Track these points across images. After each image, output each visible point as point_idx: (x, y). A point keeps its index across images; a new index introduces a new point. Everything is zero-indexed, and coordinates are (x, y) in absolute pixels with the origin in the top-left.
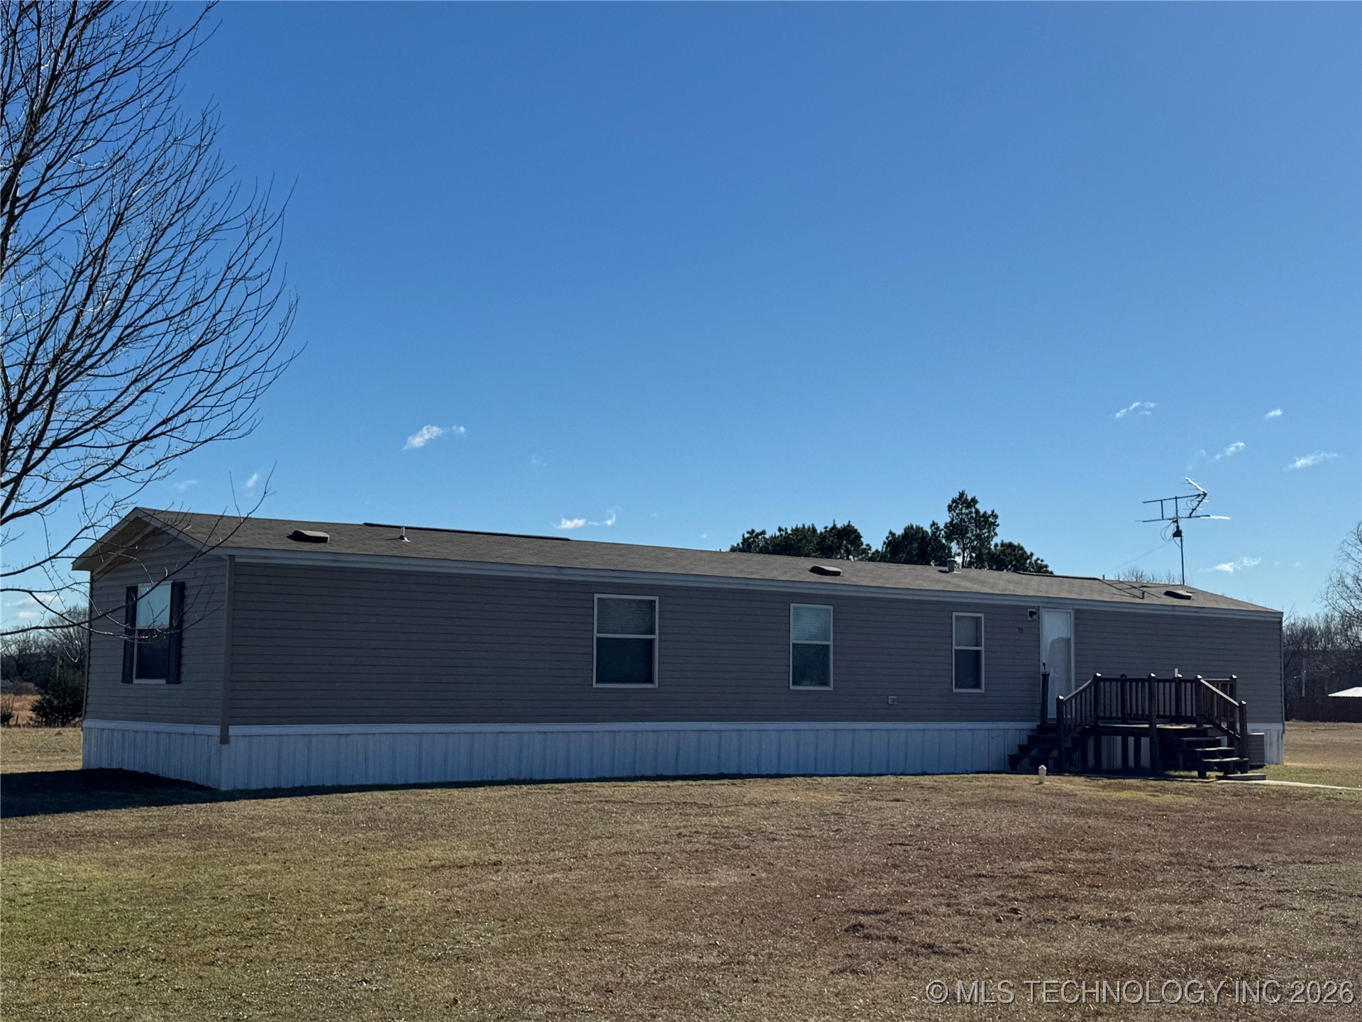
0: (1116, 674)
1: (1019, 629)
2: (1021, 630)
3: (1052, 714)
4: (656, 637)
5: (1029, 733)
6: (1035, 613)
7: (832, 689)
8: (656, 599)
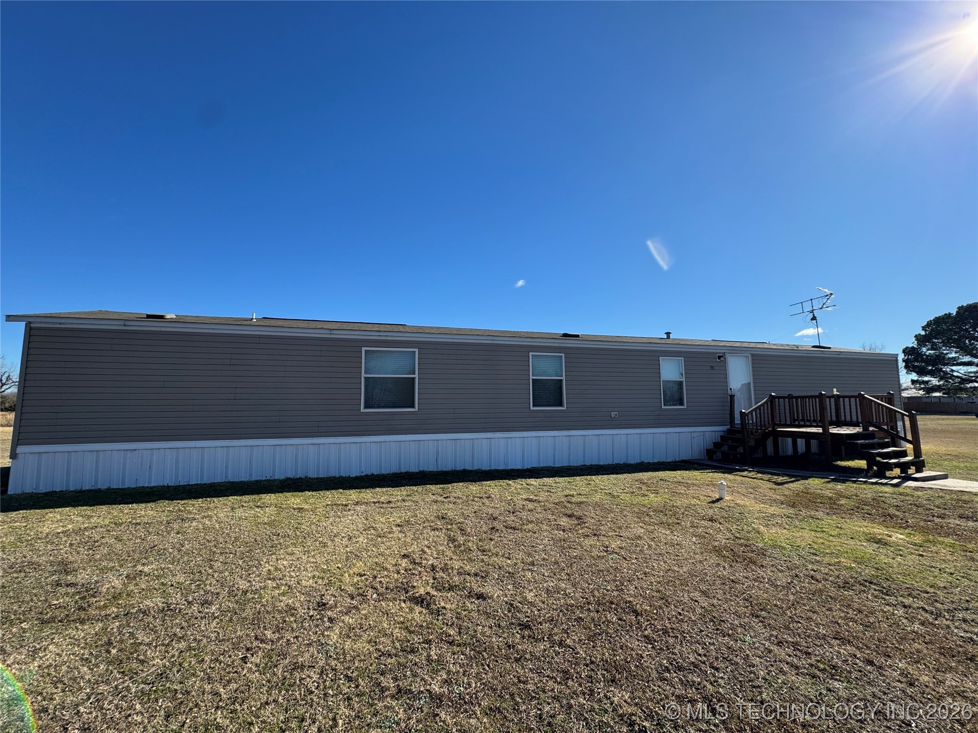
0: (786, 394)
1: (711, 366)
2: (712, 368)
3: (738, 420)
4: (416, 376)
5: (722, 434)
6: (722, 356)
7: (565, 409)
8: (417, 350)
